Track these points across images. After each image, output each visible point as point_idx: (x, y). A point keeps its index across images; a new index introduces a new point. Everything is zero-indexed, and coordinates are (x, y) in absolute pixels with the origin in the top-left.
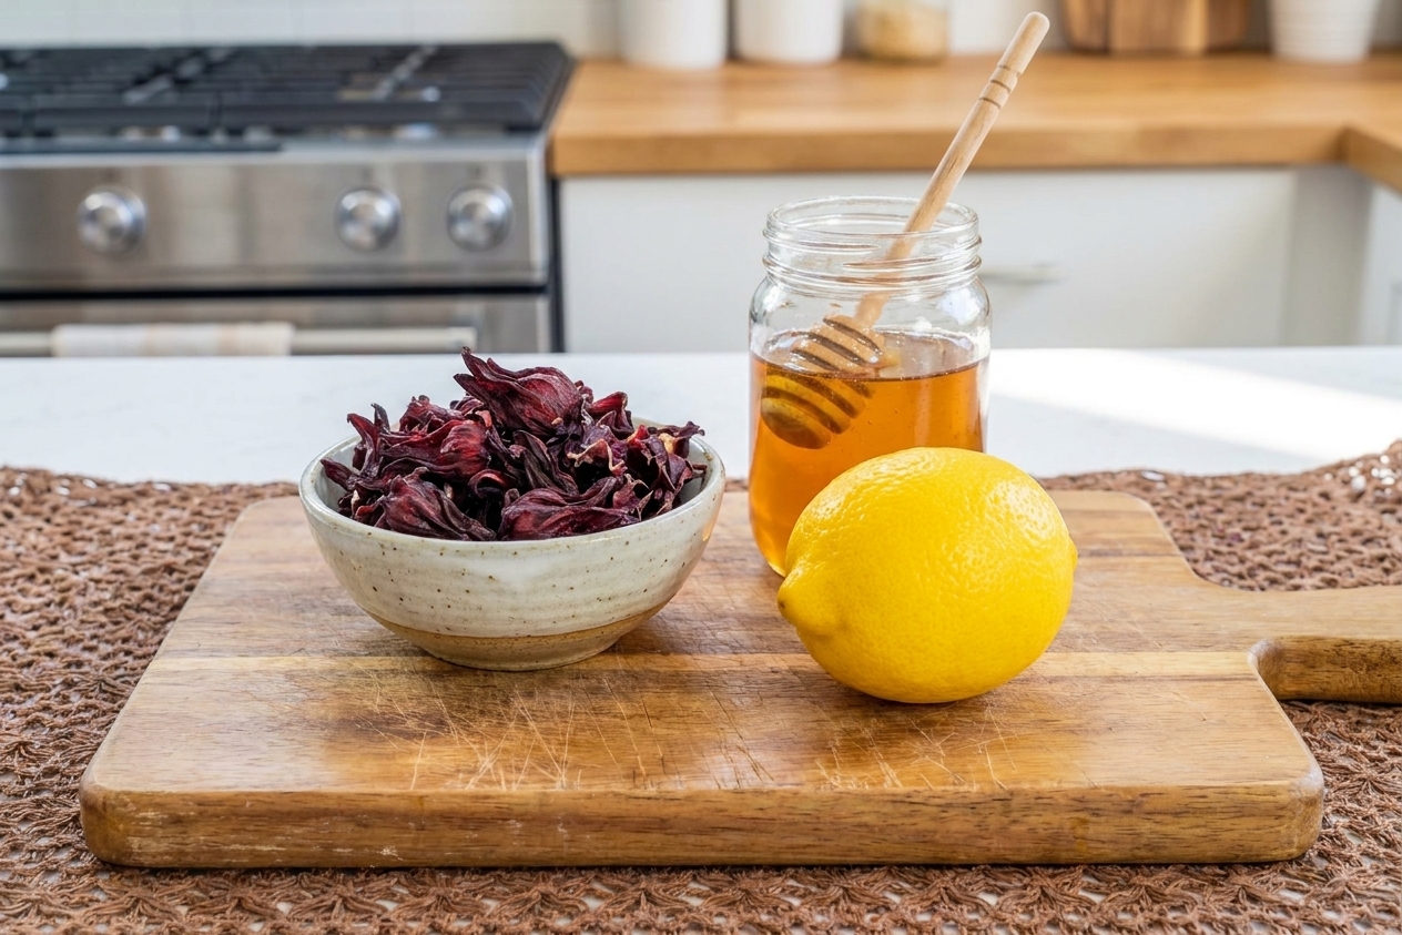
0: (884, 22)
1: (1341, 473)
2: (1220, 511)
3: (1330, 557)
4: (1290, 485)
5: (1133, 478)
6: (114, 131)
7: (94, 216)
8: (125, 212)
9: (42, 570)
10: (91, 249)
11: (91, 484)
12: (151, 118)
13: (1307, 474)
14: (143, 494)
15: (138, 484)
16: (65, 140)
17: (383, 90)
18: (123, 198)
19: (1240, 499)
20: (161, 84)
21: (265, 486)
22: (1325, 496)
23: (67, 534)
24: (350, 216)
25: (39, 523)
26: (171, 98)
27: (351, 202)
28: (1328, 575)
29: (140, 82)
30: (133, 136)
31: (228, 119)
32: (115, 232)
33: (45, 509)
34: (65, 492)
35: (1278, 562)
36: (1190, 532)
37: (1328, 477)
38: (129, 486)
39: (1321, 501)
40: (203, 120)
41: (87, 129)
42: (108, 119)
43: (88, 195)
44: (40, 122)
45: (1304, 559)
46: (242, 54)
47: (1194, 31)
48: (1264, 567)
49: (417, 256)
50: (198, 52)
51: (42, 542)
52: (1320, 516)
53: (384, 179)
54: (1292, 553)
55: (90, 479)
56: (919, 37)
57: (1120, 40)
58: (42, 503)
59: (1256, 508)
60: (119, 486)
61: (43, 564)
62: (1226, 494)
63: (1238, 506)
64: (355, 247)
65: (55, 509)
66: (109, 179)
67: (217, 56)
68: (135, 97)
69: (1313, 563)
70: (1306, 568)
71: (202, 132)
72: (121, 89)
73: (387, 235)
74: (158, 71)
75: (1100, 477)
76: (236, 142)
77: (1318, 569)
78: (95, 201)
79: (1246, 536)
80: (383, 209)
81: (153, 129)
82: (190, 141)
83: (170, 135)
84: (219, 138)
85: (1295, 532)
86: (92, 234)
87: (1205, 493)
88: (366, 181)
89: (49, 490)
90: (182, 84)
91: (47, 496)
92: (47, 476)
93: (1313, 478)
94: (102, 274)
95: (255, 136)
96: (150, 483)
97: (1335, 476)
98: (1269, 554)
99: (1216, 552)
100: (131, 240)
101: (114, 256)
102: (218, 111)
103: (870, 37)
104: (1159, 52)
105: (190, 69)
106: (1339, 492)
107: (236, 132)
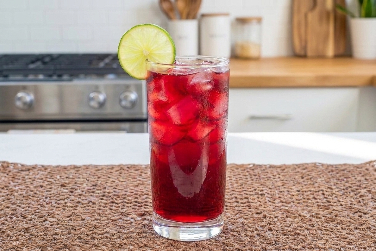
0: (242, 47)
1: (372, 164)
2: (337, 173)
3: (369, 185)
4: (357, 167)
5: (313, 165)
6: (26, 75)
7: (20, 99)
8: (29, 98)
9: (6, 187)
10: (18, 108)
11: (20, 166)
12: (36, 72)
13: (362, 164)
14: (34, 168)
15: (33, 165)
16: (11, 78)
17: (102, 65)
18: (28, 94)
19: (343, 170)
20: (39, 64)
21: (68, 166)
22: (367, 169)
23: (13, 178)
24: (92, 99)
25: (5, 175)
26: (42, 67)
27: (92, 95)
28: (368, 189)
29: (33, 62)
30: (31, 77)
31: (58, 72)
32: (25, 103)
33: (7, 172)
34: (12, 167)
35: (354, 186)
36: (329, 178)
37: (368, 165)
38: (30, 166)
39: (366, 171)
40: (51, 73)
41: (19, 74)
42: (25, 72)
43: (18, 93)
44: (5, 73)
45: (361, 185)
46: (61, 56)
47: (330, 51)
48: (350, 187)
49: (111, 111)
50: (49, 56)
51: (6, 180)
52: (366, 175)
53: (101, 89)
54: (358, 184)
55: (20, 164)
56: (253, 52)
57: (309, 53)
58: (6, 170)
59: (348, 173)
60: (27, 166)
61: (6, 185)
62: (340, 169)
63: (343, 172)
64: (93, 108)
65: (10, 172)
66: (24, 88)
67: (55, 57)
68: (32, 66)
69: (364, 186)
70: (362, 187)
71: (50, 76)
72: (27, 64)
73: (102, 105)
74: (38, 60)
75: (304, 165)
76: (60, 78)
77: (365, 188)
78: (20, 95)
79: (345, 179)
80: (101, 97)
81: (36, 75)
82: (47, 78)
83: (41, 77)
84: (55, 77)
85: (359, 178)
86: (19, 104)
87: (334, 169)
88: (96, 89)
89: (8, 167)
90: (44, 63)
91: (7, 168)
92: (8, 163)
93: (364, 165)
94: (21, 116)
95: (66, 77)
96: (36, 165)
97: (370, 165)
98: (352, 184)
99: (337, 183)
100: (30, 106)
101: (25, 110)
102: (55, 70)
103: (239, 52)
104: (321, 57)
105: (47, 59)
106: (371, 169)
107: (60, 76)
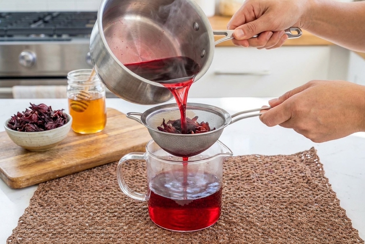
1: (300, 155)
4: (288, 158)
5: (253, 157)
6: (28, 35)
7: (23, 58)
8: (31, 57)
10: (22, 66)
12: (38, 31)
16: (15, 38)
18: (30, 53)
20: (40, 22)
24: (89, 58)
26: (43, 26)
29: (35, 22)
30: (33, 36)
31: (57, 32)
32: (28, 61)
37: (296, 156)
39: (294, 162)
40: (51, 33)
41: (21, 34)
42: (27, 32)
43: (22, 52)
44: (9, 33)
45: (286, 177)
46: (61, 14)
50: (50, 14)
52: (292, 166)
54: (284, 175)
59: (279, 164)
62: (273, 160)
66: (27, 48)
67: (55, 15)
68: (33, 26)
69: (288, 177)
70: (287, 179)
71: (51, 36)
72: (30, 24)
74: (40, 19)
76: (59, 38)
78: (23, 54)
81: (38, 34)
82: (48, 38)
83: (42, 36)
84: (55, 37)
86: (23, 62)
87: (269, 160)
90: (46, 22)
94: (25, 73)
95: (64, 37)
97: (298, 156)
100: (33, 64)
101: (28, 68)
102: (55, 30)
103: (222, 10)
105: (48, 18)
106: (298, 160)
107: (59, 35)
